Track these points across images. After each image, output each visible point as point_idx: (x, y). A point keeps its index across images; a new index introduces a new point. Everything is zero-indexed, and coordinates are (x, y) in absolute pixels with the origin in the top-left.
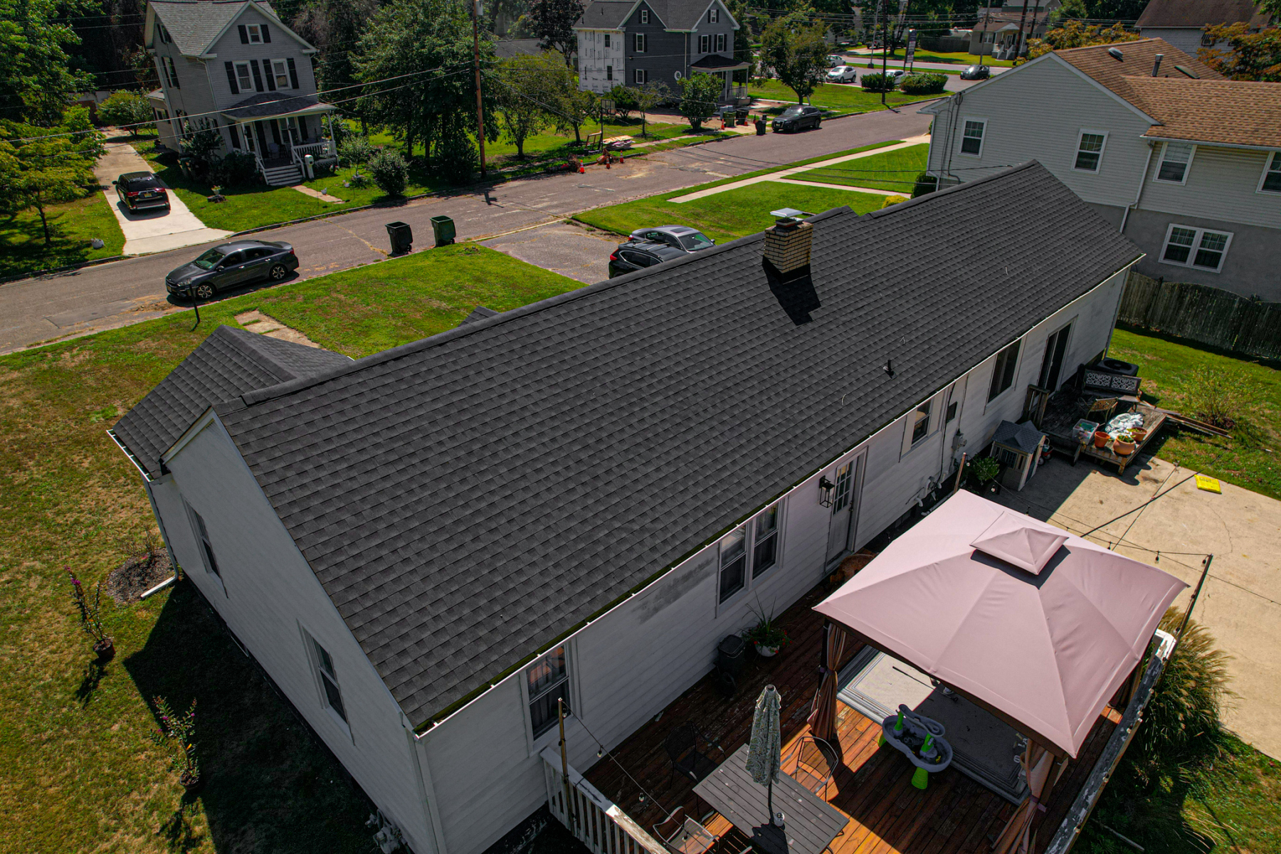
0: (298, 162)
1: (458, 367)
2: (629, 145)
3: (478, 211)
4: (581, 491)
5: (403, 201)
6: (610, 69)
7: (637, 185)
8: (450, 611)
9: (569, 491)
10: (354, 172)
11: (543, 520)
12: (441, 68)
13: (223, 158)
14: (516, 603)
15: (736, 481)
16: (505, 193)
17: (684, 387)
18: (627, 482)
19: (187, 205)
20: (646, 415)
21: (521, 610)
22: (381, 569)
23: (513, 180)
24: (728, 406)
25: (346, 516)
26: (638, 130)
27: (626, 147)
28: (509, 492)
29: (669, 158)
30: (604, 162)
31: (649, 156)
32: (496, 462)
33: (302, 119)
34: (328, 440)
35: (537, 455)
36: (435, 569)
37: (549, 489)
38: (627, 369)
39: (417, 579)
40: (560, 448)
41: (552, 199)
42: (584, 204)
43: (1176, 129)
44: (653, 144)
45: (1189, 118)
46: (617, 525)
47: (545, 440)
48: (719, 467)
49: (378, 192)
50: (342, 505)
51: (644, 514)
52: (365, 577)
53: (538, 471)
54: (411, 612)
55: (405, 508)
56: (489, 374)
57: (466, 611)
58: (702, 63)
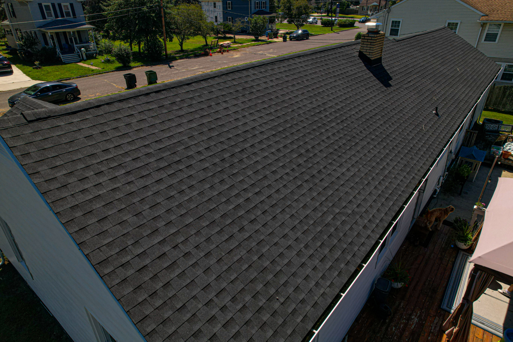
0: (78, 52)
1: (203, 100)
2: (230, 45)
3: (166, 71)
4: (307, 186)
5: (130, 68)
6: (216, 17)
7: (237, 60)
8: (234, 299)
9: (299, 187)
10: (105, 57)
11: (287, 210)
12: (145, 7)
13: (40, 49)
14: (285, 284)
15: (393, 176)
16: (178, 64)
17: (344, 118)
18: (334, 179)
19: (22, 71)
20: (330, 134)
21: (291, 290)
22: (165, 265)
23: (180, 59)
24: (372, 130)
25: (127, 217)
26: (233, 40)
27: (229, 46)
28: (258, 190)
29: (248, 50)
30: (220, 52)
31: (239, 50)
32: (244, 167)
33: (78, 32)
34: (106, 151)
35: (270, 161)
36: (213, 261)
37: (285, 186)
38: (310, 106)
39: (199, 272)
40: (284, 156)
41: (200, 65)
42: (215, 67)
43: (494, 17)
44: (240, 45)
45: (499, 12)
46: (337, 211)
47: (273, 150)
48: (381, 167)
49: (118, 65)
50: (123, 206)
51: (350, 202)
52: (151, 275)
53: (274, 172)
54: (200, 306)
55: (180, 206)
56: (225, 105)
57: (248, 298)
58: (257, 13)
